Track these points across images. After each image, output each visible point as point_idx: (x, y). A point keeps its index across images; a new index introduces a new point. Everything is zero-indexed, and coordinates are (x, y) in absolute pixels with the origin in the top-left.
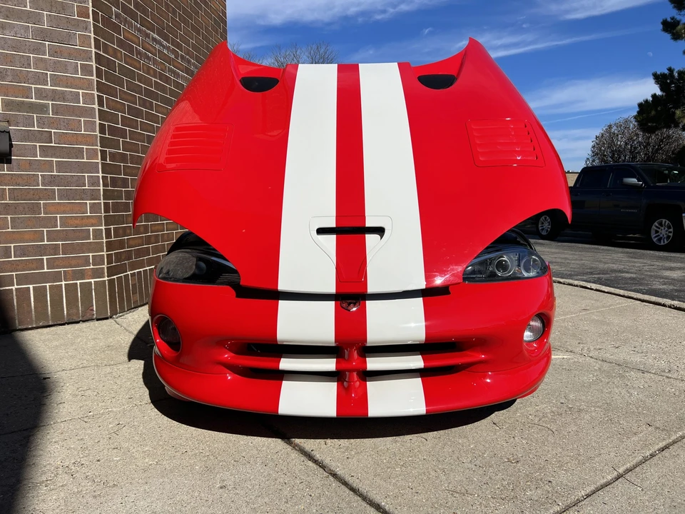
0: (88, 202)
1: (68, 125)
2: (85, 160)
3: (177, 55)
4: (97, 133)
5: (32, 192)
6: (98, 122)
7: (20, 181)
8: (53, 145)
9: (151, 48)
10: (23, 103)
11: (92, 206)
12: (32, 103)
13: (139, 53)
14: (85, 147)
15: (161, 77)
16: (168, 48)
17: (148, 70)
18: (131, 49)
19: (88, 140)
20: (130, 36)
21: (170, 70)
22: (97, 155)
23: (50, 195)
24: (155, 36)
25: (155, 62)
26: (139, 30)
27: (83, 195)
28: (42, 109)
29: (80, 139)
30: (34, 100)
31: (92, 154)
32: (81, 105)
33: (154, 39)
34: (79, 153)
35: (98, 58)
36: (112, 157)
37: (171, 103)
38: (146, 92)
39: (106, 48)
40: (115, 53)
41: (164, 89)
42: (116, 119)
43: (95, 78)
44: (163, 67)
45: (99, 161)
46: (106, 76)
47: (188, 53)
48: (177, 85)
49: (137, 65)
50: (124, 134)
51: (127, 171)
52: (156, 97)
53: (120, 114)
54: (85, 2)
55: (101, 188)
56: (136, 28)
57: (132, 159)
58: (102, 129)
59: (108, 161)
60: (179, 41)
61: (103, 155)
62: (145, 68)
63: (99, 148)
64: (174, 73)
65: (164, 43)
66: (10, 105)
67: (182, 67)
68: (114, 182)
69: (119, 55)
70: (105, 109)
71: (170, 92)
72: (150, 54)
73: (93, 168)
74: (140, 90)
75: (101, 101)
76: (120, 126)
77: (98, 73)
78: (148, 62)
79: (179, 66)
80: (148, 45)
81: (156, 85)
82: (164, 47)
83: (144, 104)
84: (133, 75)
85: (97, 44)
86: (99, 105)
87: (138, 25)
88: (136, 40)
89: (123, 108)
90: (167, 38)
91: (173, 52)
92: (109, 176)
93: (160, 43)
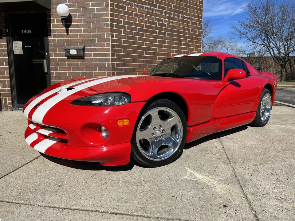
0: (107, 72)
1: (101, 45)
2: (106, 57)
3: (162, 12)
4: (110, 47)
5: (91, 68)
6: (110, 43)
7: (88, 65)
8: (97, 52)
9: (144, 12)
10: (89, 39)
11: (108, 73)
12: (91, 39)
13: (137, 15)
14: (106, 53)
15: (150, 22)
16: (156, 10)
17: (142, 21)
18: (132, 14)
19: (107, 50)
20: (131, 9)
21: (156, 19)
22: (110, 55)
23: (95, 69)
24: (148, 6)
25: (146, 17)
26: (137, 6)
27: (106, 69)
28: (94, 41)
29: (105, 50)
30: (92, 38)
31: (108, 55)
32: (105, 38)
33: (146, 8)
34: (104, 55)
35: (112, 20)
36: (117, 56)
37: (156, 33)
38: (140, 30)
39: (117, 16)
40: (122, 17)
41: (152, 27)
42: (121, 42)
43: (110, 28)
44: (152, 18)
45: (110, 57)
46: (116, 26)
47: (170, 10)
48: (161, 25)
49: (135, 20)
50: (125, 47)
51: (125, 61)
52: (146, 31)
53: (123, 40)
54: (107, 1)
55: (111, 67)
56: (135, 5)
57: (129, 56)
58: (113, 46)
59: (115, 57)
60: (164, 6)
61: (113, 55)
62: (140, 20)
63: (111, 53)
64: (159, 20)
65: (153, 8)
66: (85, 40)
67: (165, 17)
68: (118, 65)
69: (124, 17)
70: (115, 38)
71: (156, 28)
72: (143, 15)
73: (108, 60)
74: (136, 29)
75: (112, 36)
76: (123, 44)
77: (112, 25)
78: (142, 17)
79: (163, 16)
80: (142, 11)
81: (146, 26)
82: (153, 10)
83: (138, 34)
84: (132, 24)
85: (112, 15)
86: (111, 37)
87: (137, 4)
88: (135, 10)
89: (125, 37)
90: (155, 6)
91: (159, 11)
92: (115, 63)
93: (150, 9)
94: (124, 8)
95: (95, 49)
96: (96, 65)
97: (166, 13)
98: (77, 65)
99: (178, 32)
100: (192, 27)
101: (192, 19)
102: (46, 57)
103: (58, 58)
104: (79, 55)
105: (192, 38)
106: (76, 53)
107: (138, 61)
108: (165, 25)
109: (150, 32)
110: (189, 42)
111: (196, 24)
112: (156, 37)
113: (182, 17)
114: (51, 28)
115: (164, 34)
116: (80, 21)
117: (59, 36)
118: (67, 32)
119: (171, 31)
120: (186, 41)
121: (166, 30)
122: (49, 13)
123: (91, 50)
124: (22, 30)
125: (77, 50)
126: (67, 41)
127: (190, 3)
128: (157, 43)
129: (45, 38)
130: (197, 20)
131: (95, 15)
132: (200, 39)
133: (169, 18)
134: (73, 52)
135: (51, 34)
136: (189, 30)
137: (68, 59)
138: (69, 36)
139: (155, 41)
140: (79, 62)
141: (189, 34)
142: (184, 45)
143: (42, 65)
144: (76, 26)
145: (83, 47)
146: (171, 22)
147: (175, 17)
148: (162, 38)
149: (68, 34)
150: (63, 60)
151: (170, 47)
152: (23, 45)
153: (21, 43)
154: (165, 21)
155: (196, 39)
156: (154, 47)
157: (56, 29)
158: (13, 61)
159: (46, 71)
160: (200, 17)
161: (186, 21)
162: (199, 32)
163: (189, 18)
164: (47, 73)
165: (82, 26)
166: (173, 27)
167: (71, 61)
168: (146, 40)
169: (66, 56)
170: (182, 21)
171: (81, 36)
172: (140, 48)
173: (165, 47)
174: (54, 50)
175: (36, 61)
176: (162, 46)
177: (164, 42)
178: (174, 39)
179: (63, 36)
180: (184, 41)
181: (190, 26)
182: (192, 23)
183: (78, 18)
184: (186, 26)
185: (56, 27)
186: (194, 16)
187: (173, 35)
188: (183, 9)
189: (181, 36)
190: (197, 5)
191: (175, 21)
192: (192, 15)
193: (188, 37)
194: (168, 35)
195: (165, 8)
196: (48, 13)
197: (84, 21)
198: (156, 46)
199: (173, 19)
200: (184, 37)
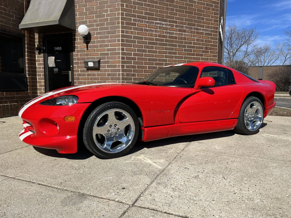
1: (113, 58)
2: (117, 68)
3: (172, 26)
4: (121, 60)
5: (105, 78)
6: (121, 56)
7: (102, 75)
8: (110, 64)
9: (154, 27)
10: (103, 53)
11: (118, 82)
13: (147, 30)
14: (117, 64)
15: (160, 36)
16: (166, 25)
17: (152, 35)
18: (142, 30)
19: (119, 62)
20: (141, 25)
21: (166, 33)
22: (120, 66)
23: (108, 79)
24: (158, 22)
25: (156, 31)
26: (147, 22)
27: (116, 79)
28: (107, 54)
29: (116, 62)
30: (106, 52)
32: (117, 51)
33: (156, 23)
34: (115, 66)
35: (122, 36)
36: (127, 67)
37: (166, 45)
38: (149, 43)
39: (127, 32)
40: (132, 33)
41: (162, 40)
42: (131, 54)
43: (120, 43)
44: (162, 32)
45: (121, 68)
46: (126, 41)
47: (182, 23)
48: (172, 37)
49: (145, 34)
50: (135, 59)
51: (135, 71)
52: (156, 44)
53: (133, 52)
54: (119, 20)
55: (121, 77)
56: (145, 22)
57: (138, 67)
58: (123, 58)
59: (125, 68)
60: (175, 20)
61: (123, 66)
62: (150, 35)
63: (121, 64)
64: (170, 33)
65: (164, 23)
66: (101, 54)
67: (176, 30)
68: (127, 75)
69: (134, 33)
70: (125, 51)
71: (166, 41)
72: (153, 29)
73: (119, 70)
74: (146, 43)
75: (123, 49)
76: (133, 56)
77: (122, 41)
78: (152, 32)
79: (174, 30)
80: (152, 26)
81: (156, 40)
82: (163, 24)
83: (148, 47)
84: (142, 38)
85: (122, 32)
86: (122, 51)
87: (147, 20)
88: (145, 26)
89: (135, 50)
90: (166, 21)
91: (169, 25)
92: (125, 73)
93: (160, 24)
94: (135, 24)
95: (108, 61)
96: (109, 75)
97: (176, 26)
98: (94, 75)
99: (190, 43)
100: (206, 38)
101: (206, 30)
102: (71, 69)
103: (80, 69)
104: (95, 67)
105: (206, 48)
106: (93, 65)
107: (147, 71)
108: (176, 38)
109: (160, 44)
110: (203, 52)
111: (211, 35)
112: (166, 49)
113: (195, 29)
114: (76, 45)
115: (175, 46)
116: (97, 38)
117: (81, 51)
118: (87, 48)
119: (182, 42)
120: (199, 51)
121: (176, 42)
122: (75, 32)
123: (105, 62)
124: (55, 48)
125: (93, 62)
126: (87, 55)
127: (204, 15)
128: (168, 55)
129: (71, 53)
130: (211, 31)
131: (108, 33)
132: (216, 49)
133: (180, 31)
134: (91, 64)
135: (76, 50)
136: (202, 41)
137: (87, 70)
138: (88, 50)
139: (166, 53)
140: (96, 72)
141: (203, 44)
142: (197, 55)
143: (67, 76)
144: (94, 42)
145: (98, 60)
146: (183, 35)
147: (187, 30)
148: (173, 49)
149: (87, 49)
150: (83, 71)
151: (182, 58)
152: (55, 60)
153: (54, 58)
154: (176, 33)
155: (210, 49)
156: (164, 58)
157: (79, 45)
158: (47, 73)
159: (70, 81)
160: (215, 28)
161: (199, 33)
162: (214, 42)
163: (203, 30)
164: (71, 82)
165: (98, 42)
166: (185, 39)
167: (90, 72)
168: (156, 52)
169: (86, 68)
170: (194, 32)
171: (98, 50)
172: (150, 60)
173: (176, 57)
174: (77, 63)
175: (64, 72)
176: (172, 57)
177: (175, 53)
178: (185, 50)
179: (84, 51)
180: (197, 51)
181: (204, 37)
182: (206, 34)
183: (96, 36)
184: (200, 37)
185: (79, 43)
186: (208, 27)
187: (184, 46)
188: (195, 21)
189: (193, 47)
190: (212, 17)
191: (187, 33)
192: (206, 26)
193: (202, 48)
194: (179, 46)
195: (176, 22)
196: (73, 32)
197: (101, 38)
198: (166, 57)
199: (185, 31)
200: (197, 48)
